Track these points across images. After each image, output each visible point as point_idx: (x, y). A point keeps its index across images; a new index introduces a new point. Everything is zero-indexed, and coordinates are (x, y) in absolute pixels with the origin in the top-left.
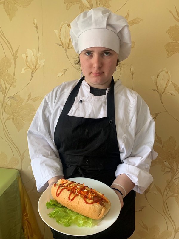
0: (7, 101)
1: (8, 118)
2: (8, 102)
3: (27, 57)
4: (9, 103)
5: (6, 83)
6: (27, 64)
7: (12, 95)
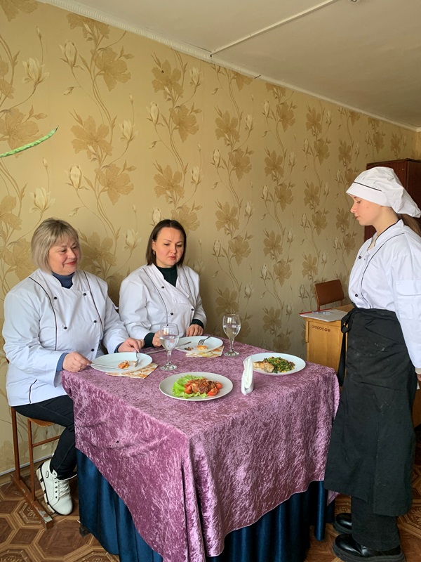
0: (8, 248)
1: (10, 270)
2: (10, 248)
3: (35, 196)
4: (11, 250)
5: (8, 226)
6: (35, 204)
7: (15, 240)
